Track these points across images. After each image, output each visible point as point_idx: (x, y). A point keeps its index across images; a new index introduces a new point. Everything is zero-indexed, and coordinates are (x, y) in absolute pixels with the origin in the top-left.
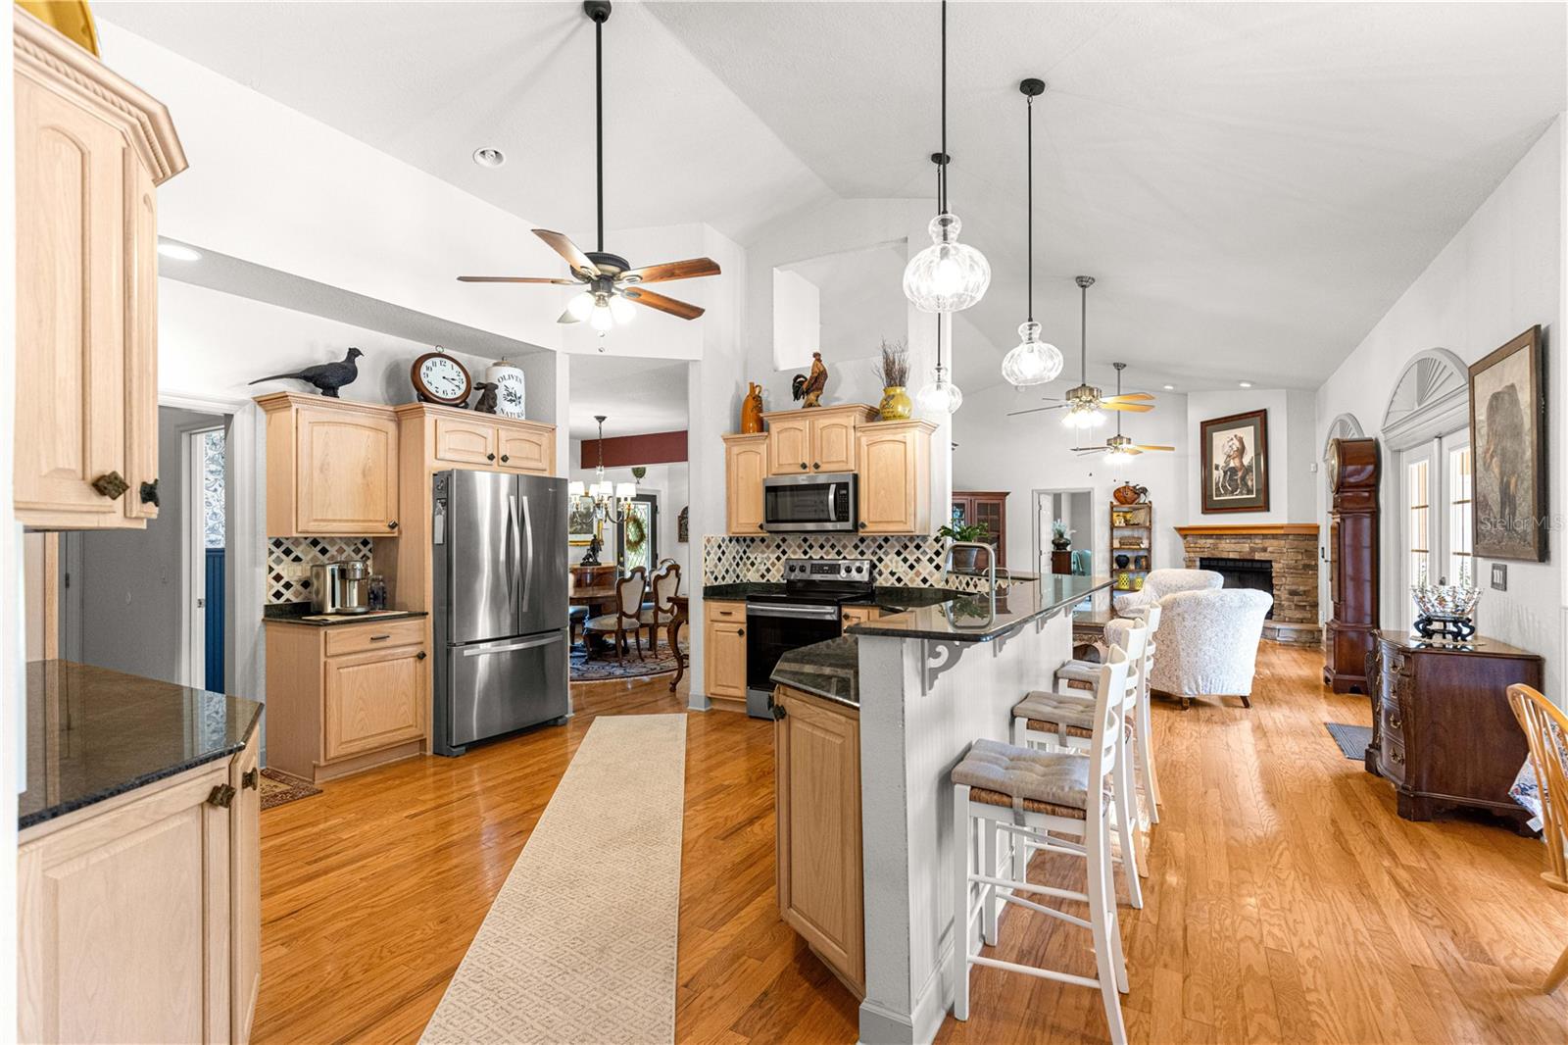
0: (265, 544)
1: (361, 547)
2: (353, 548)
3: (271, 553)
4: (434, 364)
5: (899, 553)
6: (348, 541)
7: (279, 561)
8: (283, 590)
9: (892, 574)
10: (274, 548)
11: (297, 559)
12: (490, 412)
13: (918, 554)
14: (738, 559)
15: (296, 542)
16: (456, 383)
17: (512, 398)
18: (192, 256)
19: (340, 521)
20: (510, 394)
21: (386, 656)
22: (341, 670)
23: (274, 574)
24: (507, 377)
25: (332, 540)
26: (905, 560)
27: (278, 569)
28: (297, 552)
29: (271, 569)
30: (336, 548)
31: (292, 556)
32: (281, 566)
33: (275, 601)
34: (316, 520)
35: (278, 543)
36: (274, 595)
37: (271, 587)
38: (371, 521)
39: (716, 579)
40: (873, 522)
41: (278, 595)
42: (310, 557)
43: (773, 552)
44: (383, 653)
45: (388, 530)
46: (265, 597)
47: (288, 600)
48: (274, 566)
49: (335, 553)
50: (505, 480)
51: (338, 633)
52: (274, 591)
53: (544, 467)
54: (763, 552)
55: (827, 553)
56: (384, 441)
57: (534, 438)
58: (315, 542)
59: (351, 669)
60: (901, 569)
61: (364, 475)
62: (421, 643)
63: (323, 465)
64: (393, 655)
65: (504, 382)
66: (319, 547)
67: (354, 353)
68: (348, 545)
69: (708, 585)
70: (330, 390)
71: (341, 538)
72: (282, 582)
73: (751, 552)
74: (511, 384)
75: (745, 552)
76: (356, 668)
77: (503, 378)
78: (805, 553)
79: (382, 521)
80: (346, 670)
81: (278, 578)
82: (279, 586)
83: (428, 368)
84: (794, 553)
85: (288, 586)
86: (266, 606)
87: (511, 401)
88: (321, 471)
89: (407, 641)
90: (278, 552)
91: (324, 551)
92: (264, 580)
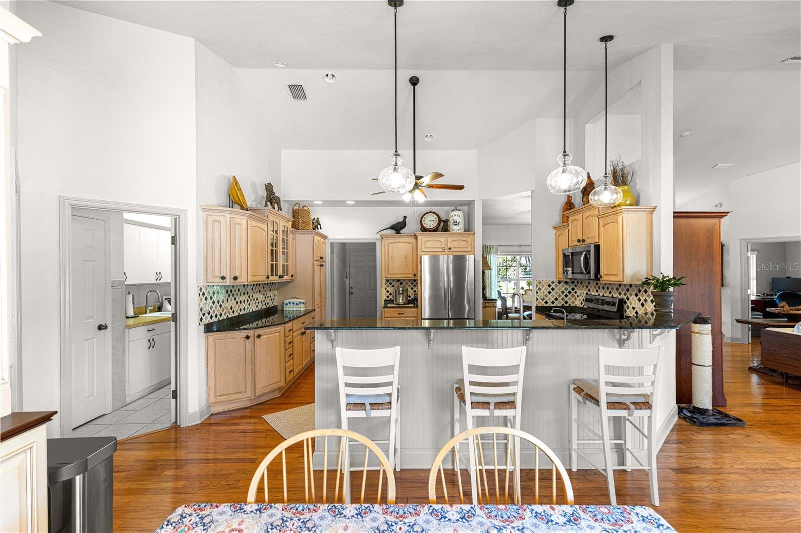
0: (384, 281)
3: (386, 284)
4: (427, 216)
5: (636, 295)
6: (409, 280)
7: (388, 287)
8: (390, 296)
9: (634, 309)
10: (387, 283)
11: (393, 286)
12: (445, 231)
13: (646, 297)
15: (393, 281)
16: (434, 222)
17: (456, 224)
18: (353, 203)
19: (398, 274)
20: (455, 222)
24: (454, 216)
25: (404, 280)
26: (639, 300)
27: (388, 289)
28: (393, 284)
29: (386, 289)
33: (387, 299)
34: (390, 274)
35: (388, 281)
37: (386, 294)
38: (407, 274)
40: (606, 275)
41: (388, 297)
42: (397, 285)
43: (585, 290)
45: (413, 277)
46: (385, 298)
47: (391, 299)
50: (451, 258)
51: (388, 311)
53: (470, 250)
56: (411, 247)
57: (465, 239)
58: (399, 281)
60: (638, 306)
61: (405, 258)
62: (416, 317)
63: (392, 256)
65: (453, 218)
66: (400, 282)
67: (405, 218)
70: (398, 232)
74: (456, 219)
78: (597, 292)
79: (411, 274)
81: (388, 292)
82: (388, 294)
83: (425, 218)
85: (391, 294)
86: (385, 300)
87: (455, 225)
88: (392, 258)
89: (410, 316)
90: (388, 284)
91: (401, 284)
92: (384, 292)
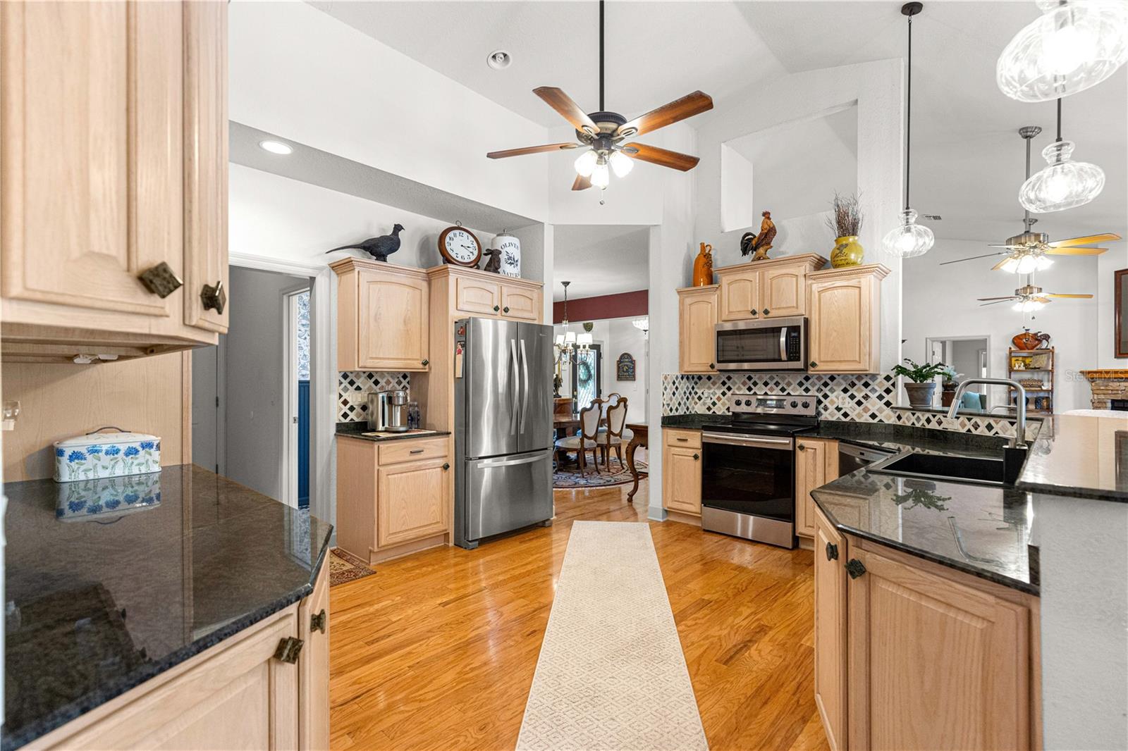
0: (337, 376)
1: (402, 379)
2: (397, 380)
3: (341, 383)
4: (455, 235)
5: (845, 391)
6: (393, 374)
7: (346, 390)
8: (348, 412)
9: (838, 409)
10: (343, 380)
11: (358, 388)
12: (496, 272)
13: (866, 391)
14: (688, 394)
15: (358, 374)
16: (471, 250)
17: (511, 261)
19: (388, 359)
20: (510, 258)
21: (420, 466)
22: (389, 477)
23: (342, 399)
24: (508, 245)
25: (382, 374)
26: (852, 397)
27: (345, 396)
28: (358, 383)
29: (341, 396)
30: (385, 380)
31: (355, 386)
32: (347, 394)
33: (343, 421)
34: (372, 358)
35: (345, 376)
36: (343, 416)
37: (341, 409)
38: (409, 359)
39: (671, 410)
40: (823, 360)
41: (345, 416)
42: (366, 387)
43: (719, 388)
44: (419, 463)
45: (421, 366)
46: (336, 418)
47: (352, 420)
48: (342, 393)
49: (384, 384)
50: (503, 326)
51: (388, 447)
52: (342, 413)
53: (534, 316)
54: (709, 388)
55: (771, 390)
56: (418, 297)
57: (528, 294)
58: (370, 376)
59: (396, 476)
61: (405, 323)
62: (446, 456)
63: (376, 315)
64: (426, 465)
65: (506, 249)
66: (373, 380)
67: (398, 228)
68: (393, 379)
69: (665, 415)
70: (381, 257)
71: (388, 372)
72: (348, 406)
73: (698, 388)
74: (511, 250)
75: (693, 388)
76: (399, 475)
77: (505, 246)
78: (750, 389)
79: (417, 360)
80: (393, 476)
81: (345, 403)
82: (346, 409)
83: (450, 239)
84: (739, 389)
85: (352, 409)
86: (337, 424)
87: (511, 264)
88: (376, 320)
89: (436, 455)
90: (345, 383)
91: (376, 383)
92: (335, 404)
